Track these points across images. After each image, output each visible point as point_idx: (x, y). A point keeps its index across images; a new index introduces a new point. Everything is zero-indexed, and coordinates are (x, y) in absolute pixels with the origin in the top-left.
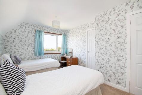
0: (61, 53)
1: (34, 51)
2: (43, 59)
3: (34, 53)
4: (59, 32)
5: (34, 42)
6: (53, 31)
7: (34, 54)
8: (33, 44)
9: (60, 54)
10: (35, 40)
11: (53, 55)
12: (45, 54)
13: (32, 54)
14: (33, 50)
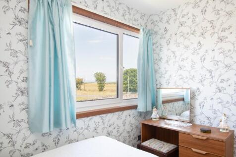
0: (135, 107)
1: (27, 109)
2: (74, 144)
3: (23, 116)
4: (127, 17)
5: (22, 58)
6: (107, 10)
7: (24, 125)
8: (16, 70)
9: (133, 111)
10: (27, 45)
11: (110, 115)
12: (80, 116)
13: (18, 123)
14: (22, 99)
